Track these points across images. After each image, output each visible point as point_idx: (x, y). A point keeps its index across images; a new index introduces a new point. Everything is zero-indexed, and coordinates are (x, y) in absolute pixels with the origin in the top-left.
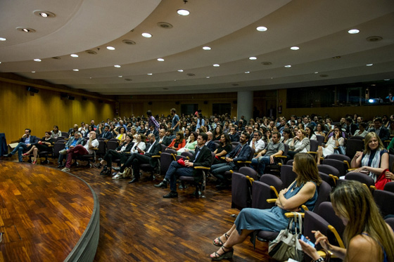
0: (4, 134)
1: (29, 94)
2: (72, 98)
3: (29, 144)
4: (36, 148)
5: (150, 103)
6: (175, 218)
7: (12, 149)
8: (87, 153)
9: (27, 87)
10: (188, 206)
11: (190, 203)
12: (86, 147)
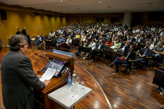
0: (29, 35)
1: (35, 16)
2: (52, 16)
3: (41, 40)
4: (45, 43)
5: (82, 17)
6: (126, 86)
7: (32, 41)
8: (68, 45)
9: (35, 13)
10: (127, 78)
11: (128, 77)
12: (67, 43)
